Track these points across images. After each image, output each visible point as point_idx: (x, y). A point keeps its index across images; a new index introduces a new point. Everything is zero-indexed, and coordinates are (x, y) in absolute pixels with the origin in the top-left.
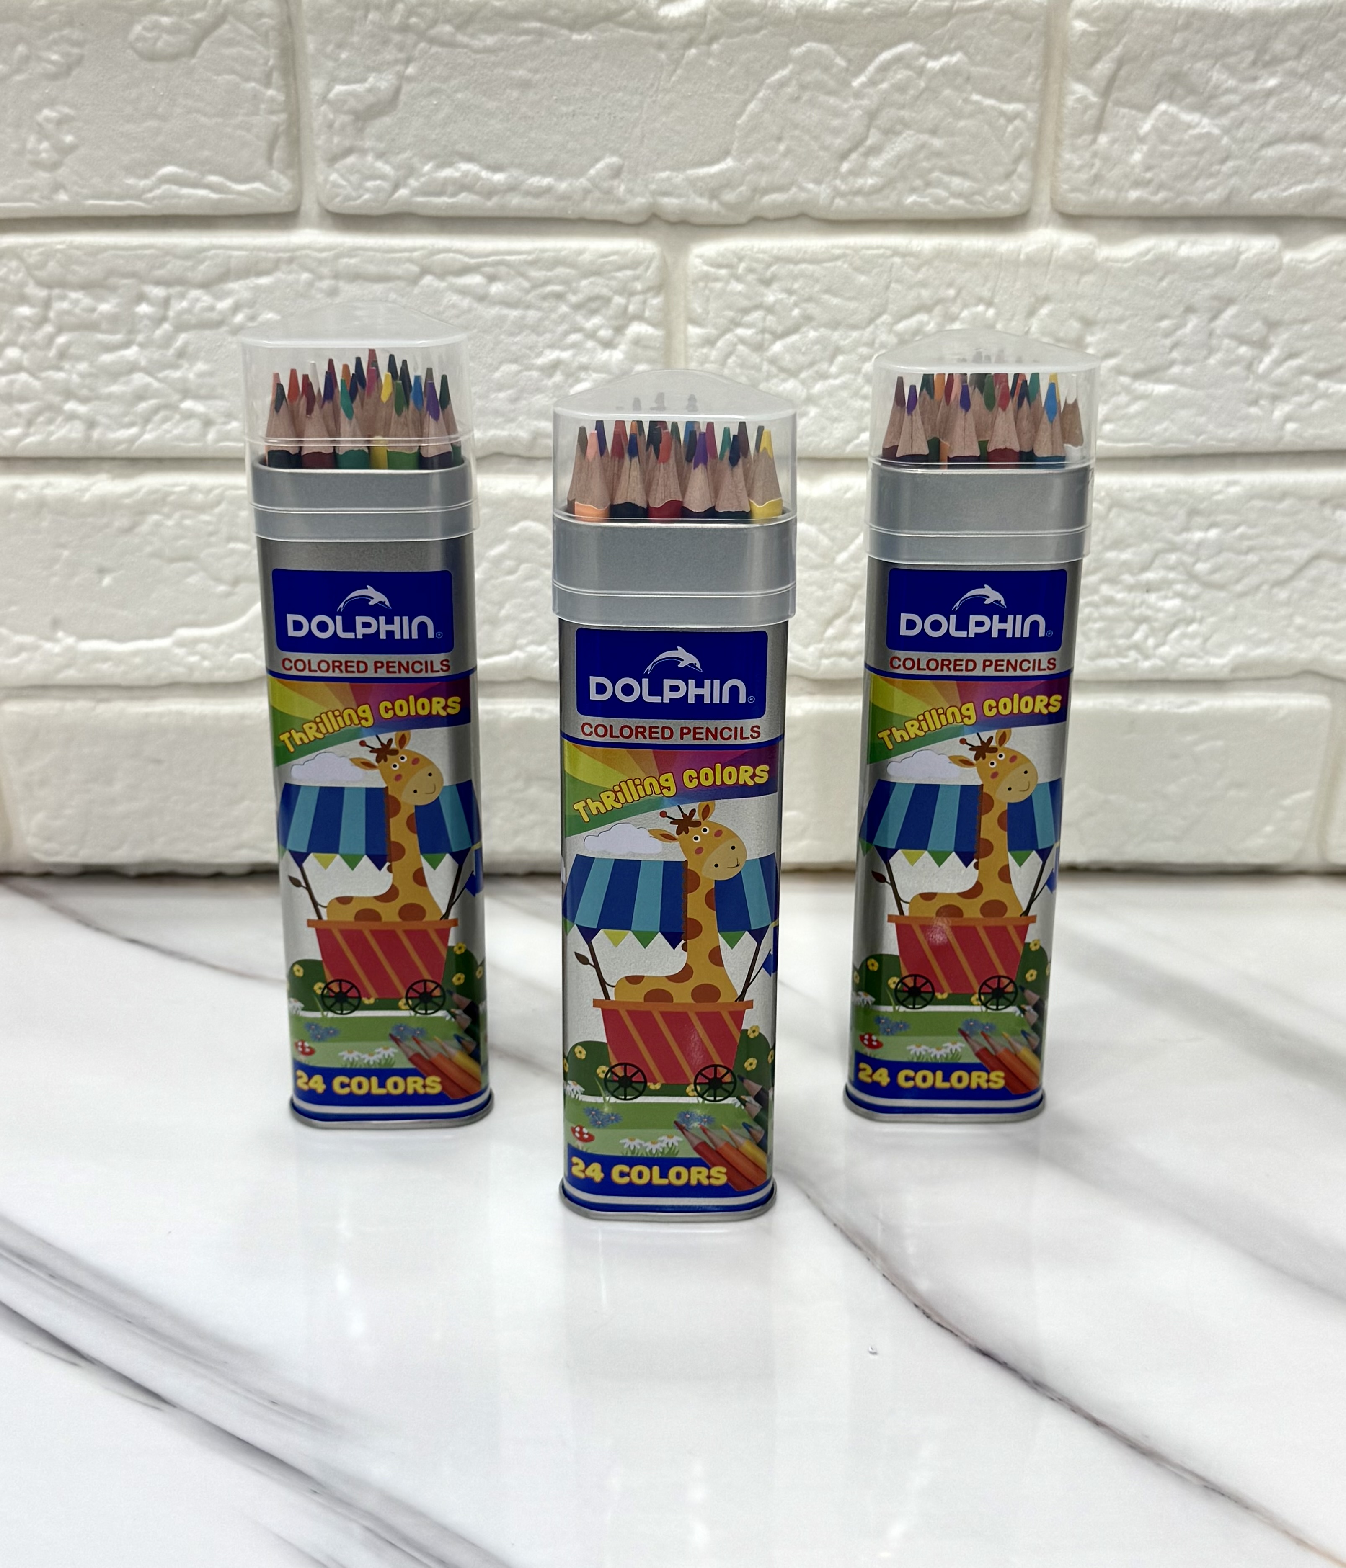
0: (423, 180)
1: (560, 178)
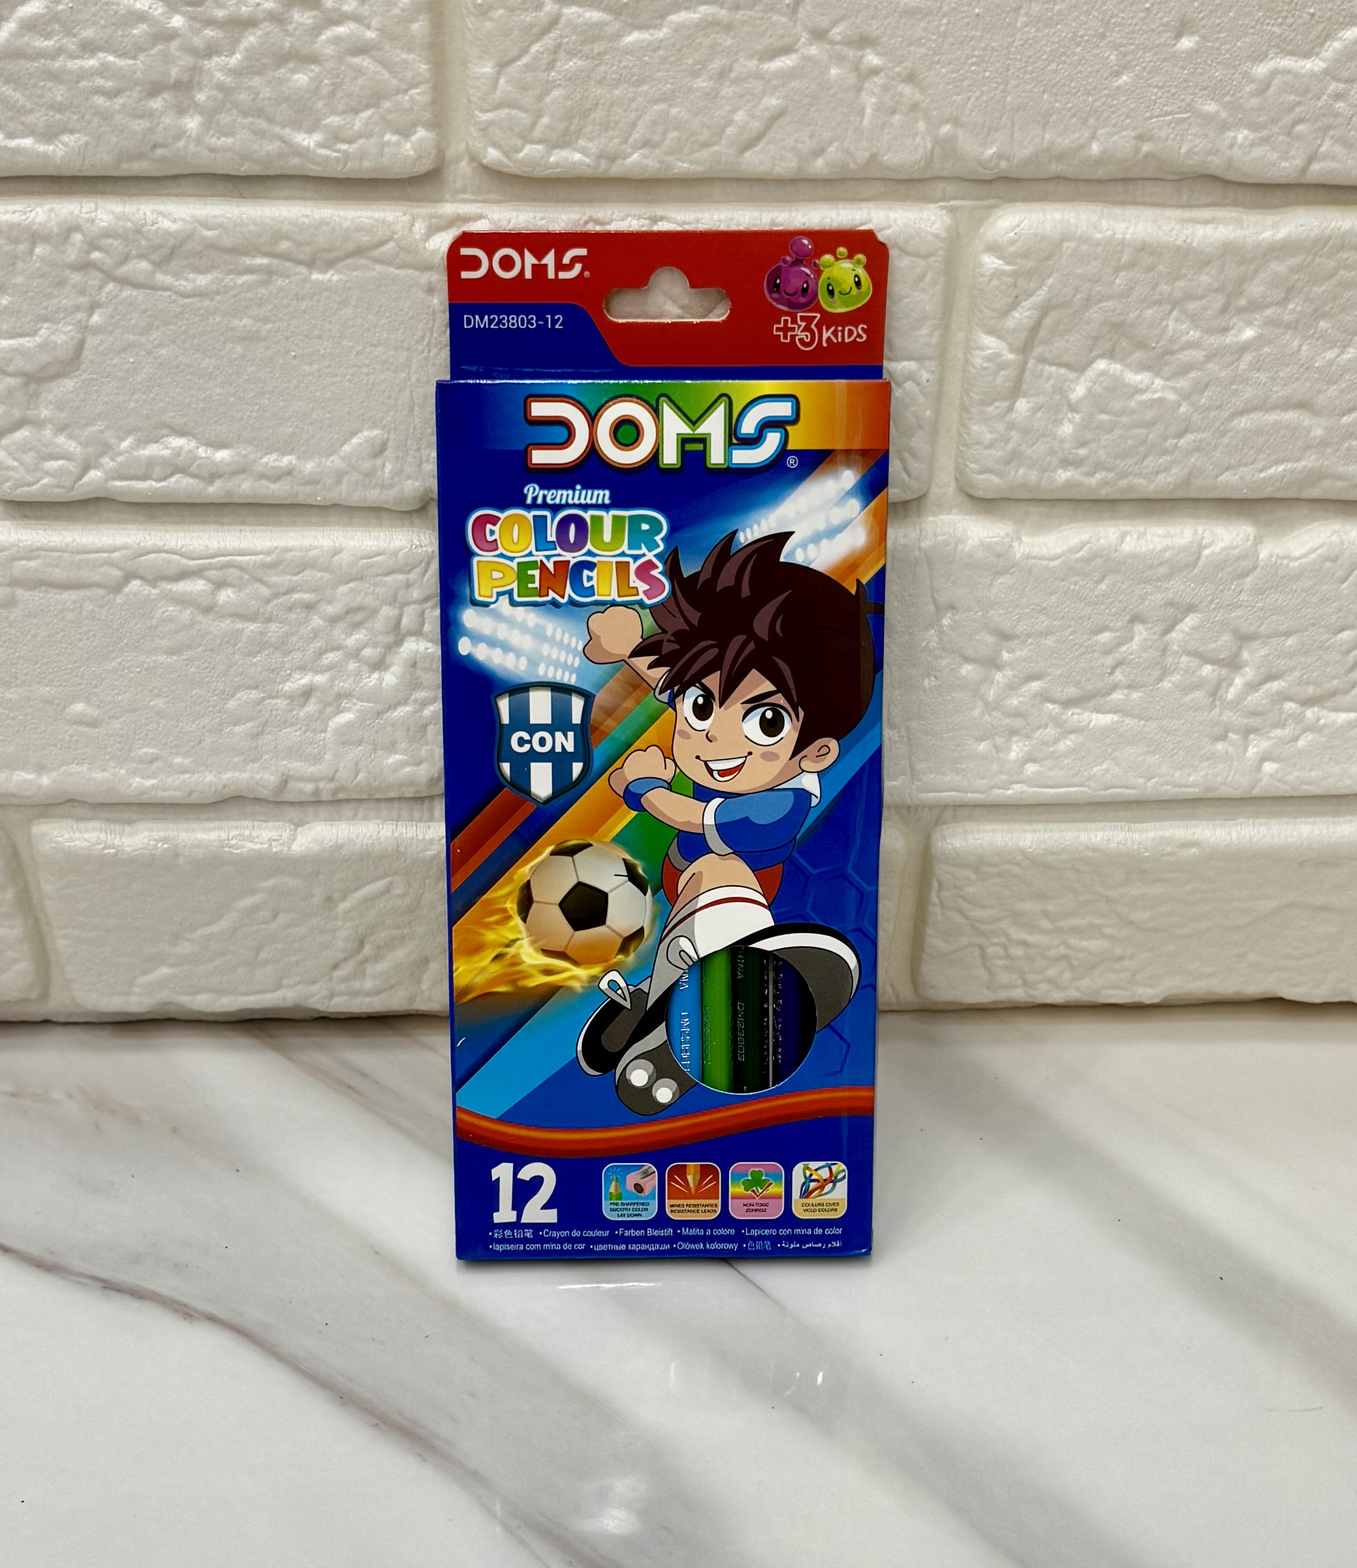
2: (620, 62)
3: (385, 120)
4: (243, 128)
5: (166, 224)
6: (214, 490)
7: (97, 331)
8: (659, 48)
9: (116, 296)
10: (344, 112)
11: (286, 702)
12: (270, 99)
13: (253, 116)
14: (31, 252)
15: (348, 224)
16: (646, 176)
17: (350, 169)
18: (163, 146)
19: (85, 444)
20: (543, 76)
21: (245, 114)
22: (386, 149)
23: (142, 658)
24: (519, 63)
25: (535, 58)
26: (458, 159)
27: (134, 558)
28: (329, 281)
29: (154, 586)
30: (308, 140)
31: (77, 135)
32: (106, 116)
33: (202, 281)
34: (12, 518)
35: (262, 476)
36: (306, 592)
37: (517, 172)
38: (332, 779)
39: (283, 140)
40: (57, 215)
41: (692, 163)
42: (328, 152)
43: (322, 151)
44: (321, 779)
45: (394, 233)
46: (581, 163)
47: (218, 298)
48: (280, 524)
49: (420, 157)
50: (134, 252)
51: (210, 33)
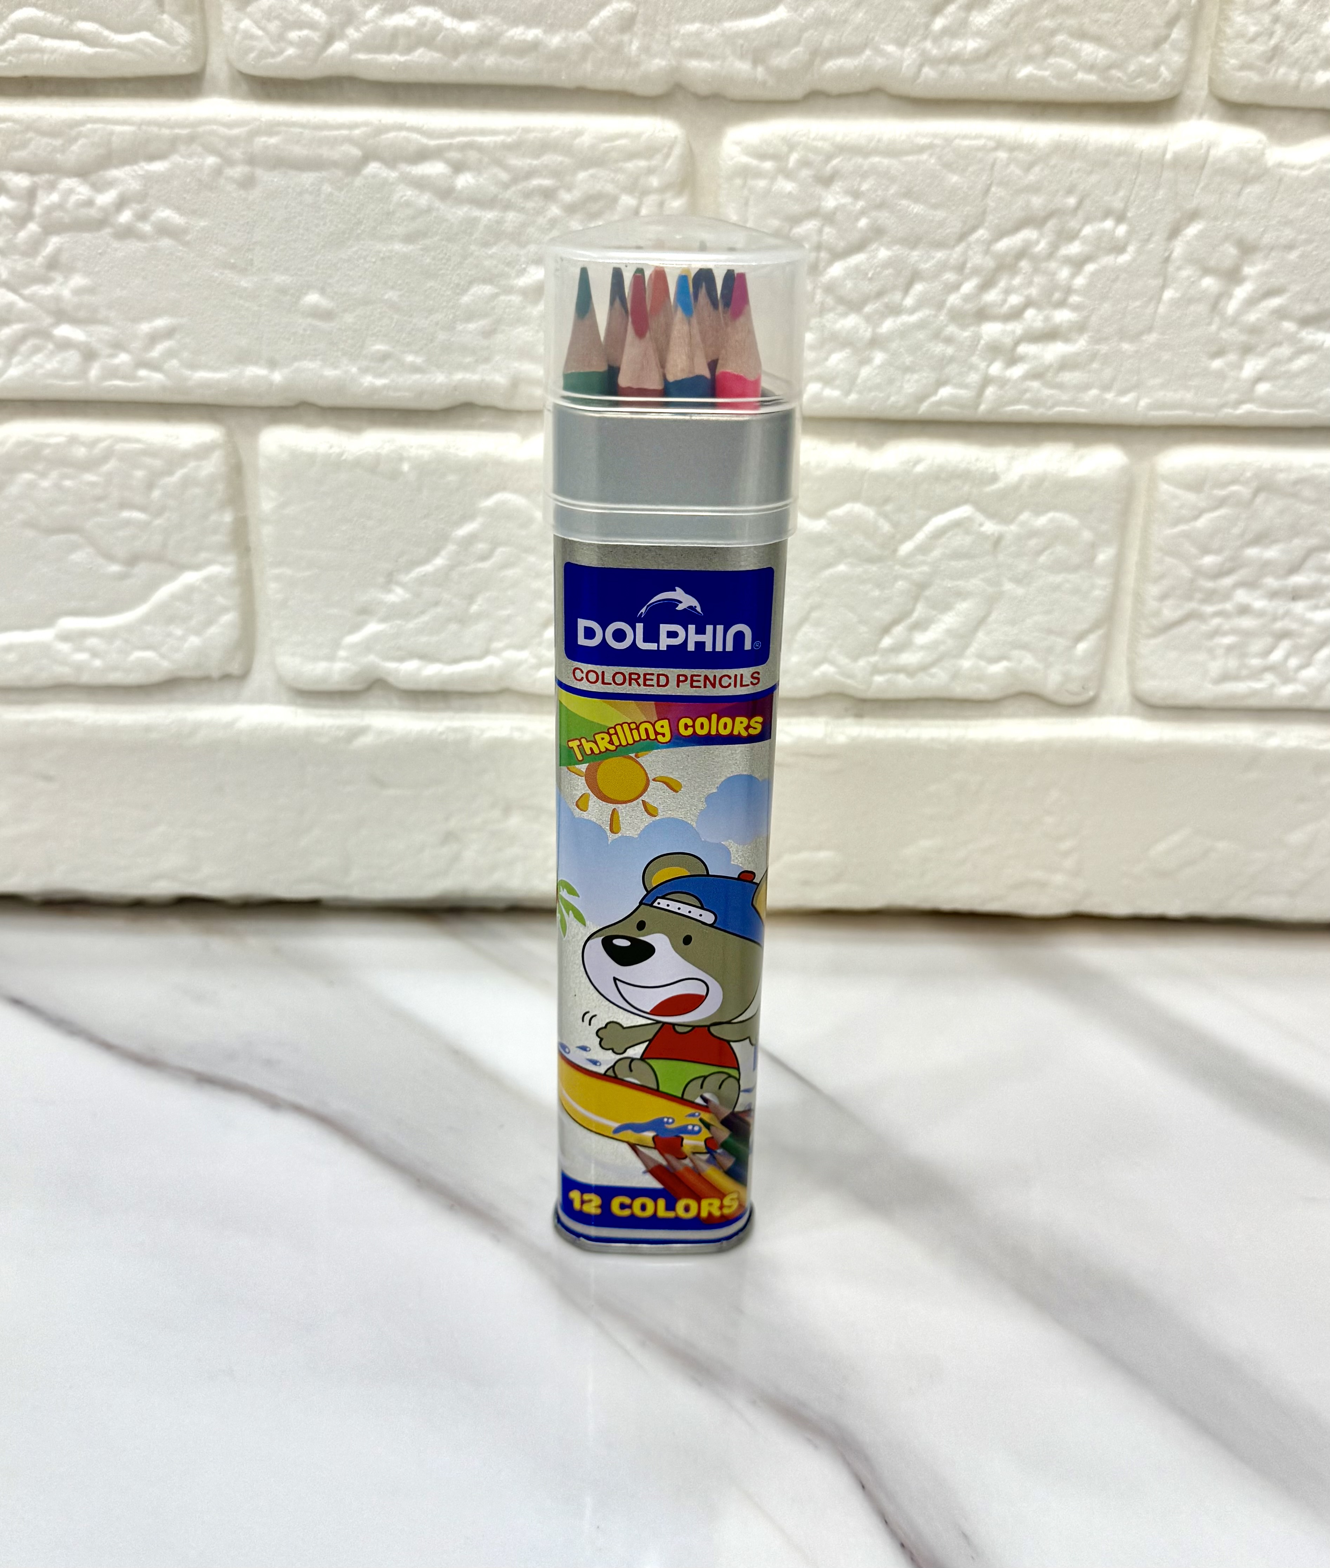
0: (365, 29)
1: (551, 29)
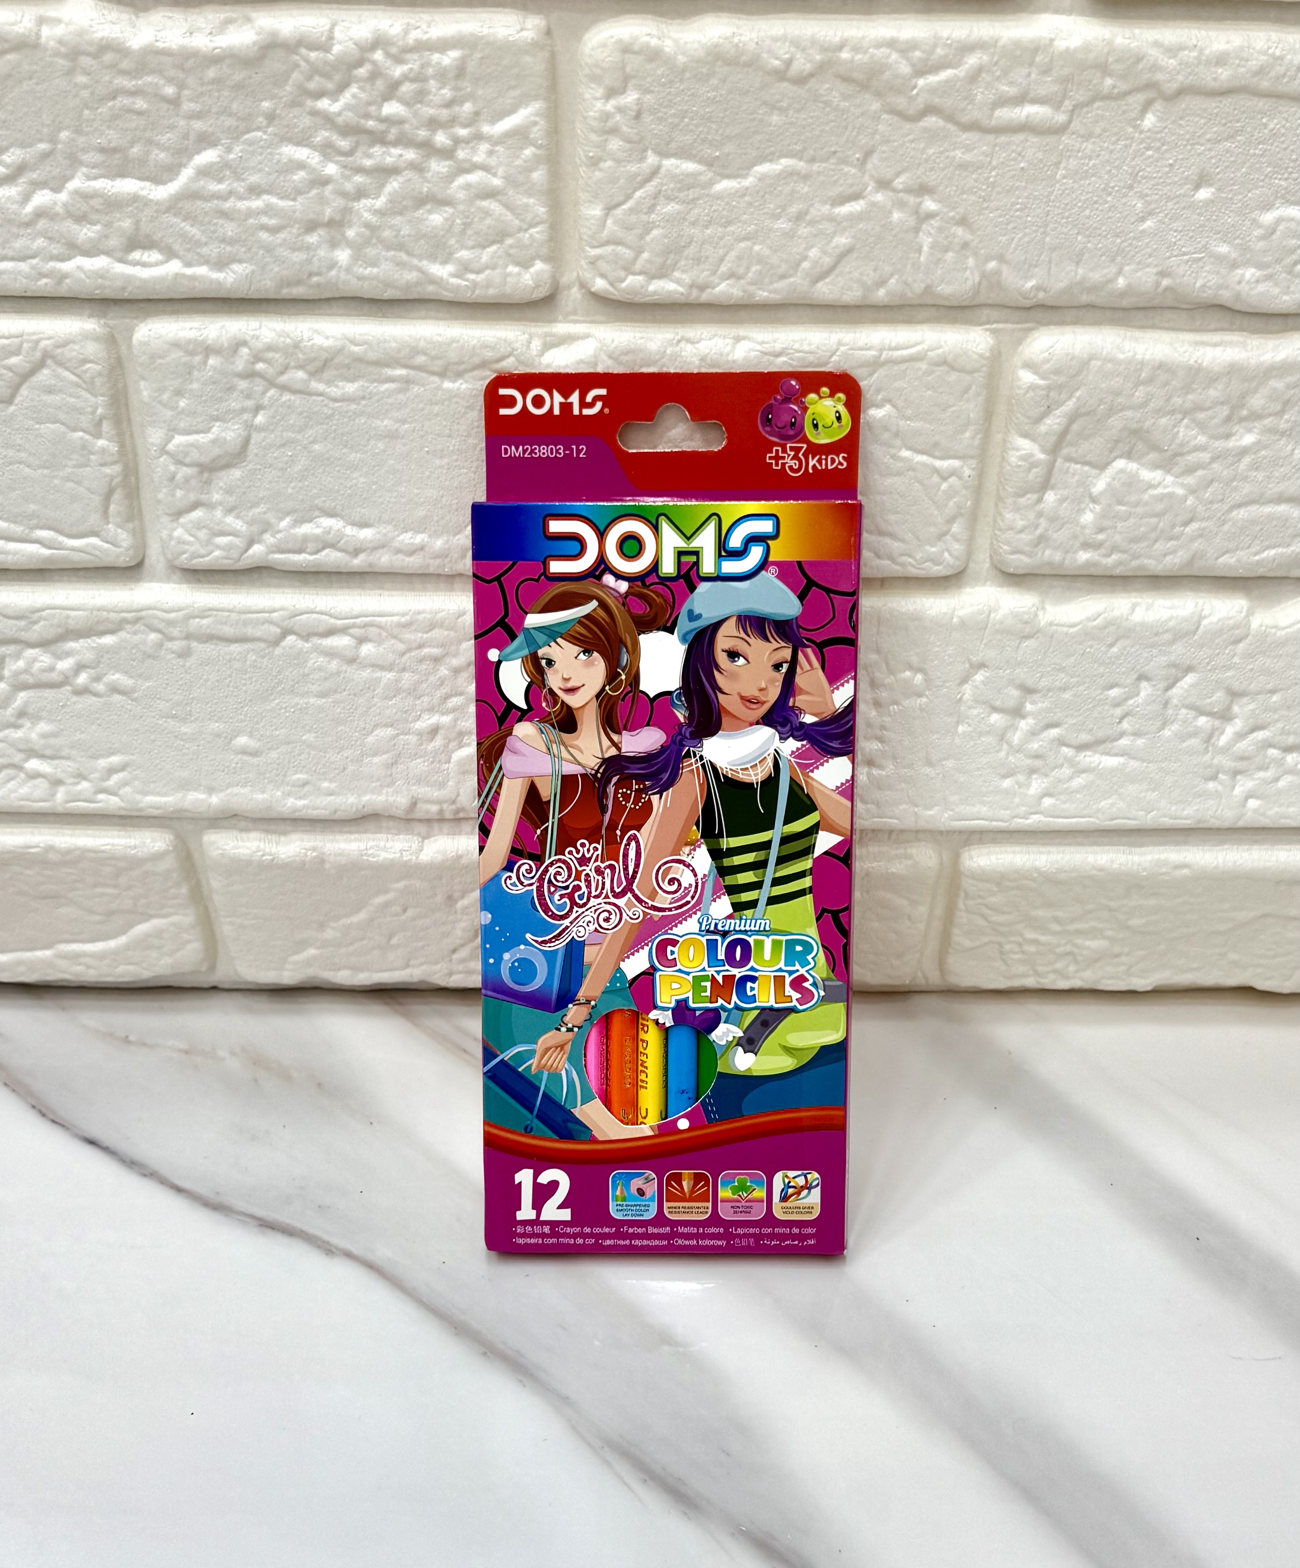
2: (711, 206)
3: (509, 255)
4: (387, 260)
5: (319, 341)
6: (358, 562)
7: (260, 429)
8: (744, 195)
9: (277, 400)
10: (473, 248)
11: (416, 738)
12: (409, 235)
13: (395, 250)
14: (205, 363)
15: (474, 342)
16: (731, 302)
17: (478, 295)
18: (318, 274)
19: (250, 524)
20: (645, 218)
21: (388, 248)
22: (509, 279)
23: (296, 700)
24: (624, 207)
25: (638, 203)
26: (569, 287)
27: (290, 618)
28: (458, 389)
29: (307, 641)
30: (441, 271)
31: (245, 265)
32: (269, 249)
33: (351, 388)
34: (188, 582)
35: (398, 551)
36: (434, 647)
37: (620, 299)
38: (454, 802)
39: (420, 270)
40: (227, 332)
41: (770, 292)
42: (459, 281)
43: (454, 281)
44: (445, 802)
45: (514, 349)
46: (676, 292)
47: (363, 402)
48: (413, 589)
49: (537, 286)
50: (292, 364)
51: (359, 179)
